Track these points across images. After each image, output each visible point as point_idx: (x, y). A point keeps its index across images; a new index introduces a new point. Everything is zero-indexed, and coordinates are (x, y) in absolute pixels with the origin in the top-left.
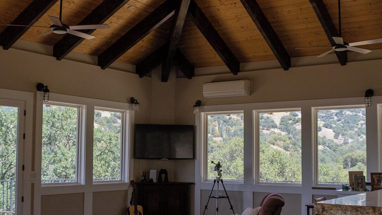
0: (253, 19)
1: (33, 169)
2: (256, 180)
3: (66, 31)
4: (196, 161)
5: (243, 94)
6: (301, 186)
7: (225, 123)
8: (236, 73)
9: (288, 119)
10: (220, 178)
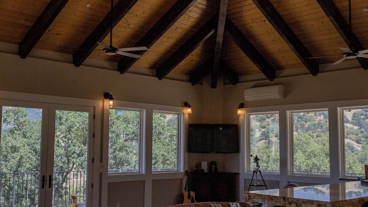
0: (279, 34)
1: (101, 161)
2: (290, 172)
3: (116, 53)
4: (241, 155)
5: (278, 97)
6: (329, 177)
7: (299, 119)
8: (272, 80)
9: (360, 114)
10: (258, 169)
